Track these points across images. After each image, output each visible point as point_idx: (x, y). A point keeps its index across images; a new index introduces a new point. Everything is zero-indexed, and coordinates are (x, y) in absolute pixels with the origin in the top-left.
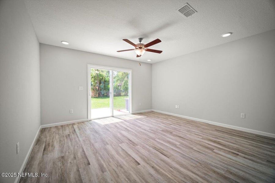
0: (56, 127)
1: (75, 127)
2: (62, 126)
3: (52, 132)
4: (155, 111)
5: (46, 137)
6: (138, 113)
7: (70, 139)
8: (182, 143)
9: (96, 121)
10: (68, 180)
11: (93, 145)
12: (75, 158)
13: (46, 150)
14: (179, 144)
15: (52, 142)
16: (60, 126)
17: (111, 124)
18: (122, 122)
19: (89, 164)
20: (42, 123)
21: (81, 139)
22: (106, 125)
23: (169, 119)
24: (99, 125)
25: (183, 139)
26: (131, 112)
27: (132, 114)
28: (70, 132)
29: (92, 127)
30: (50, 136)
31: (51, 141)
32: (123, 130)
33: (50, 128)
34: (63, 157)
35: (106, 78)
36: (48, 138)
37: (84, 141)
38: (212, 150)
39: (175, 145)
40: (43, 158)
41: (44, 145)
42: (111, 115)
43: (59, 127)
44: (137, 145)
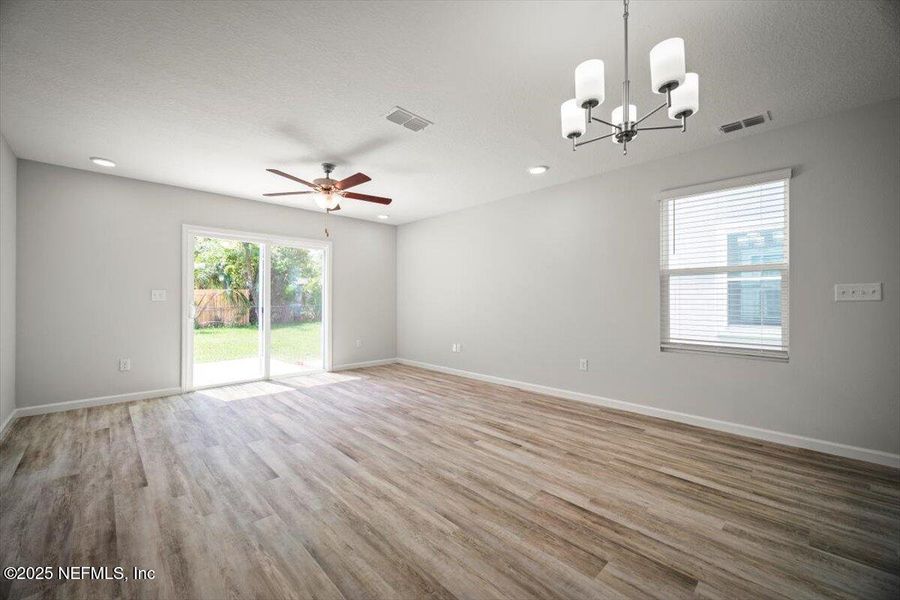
0: (68, 412)
1: (134, 410)
2: (90, 410)
3: (53, 426)
4: (405, 361)
5: (31, 438)
6: (348, 370)
7: (109, 439)
8: (413, 433)
9: (209, 393)
10: (76, 516)
11: (172, 448)
12: (109, 476)
13: (27, 465)
14: (405, 433)
15: (50, 446)
16: (84, 409)
17: (254, 398)
18: (287, 394)
19: (145, 484)
20: (18, 403)
21: (140, 437)
22: (234, 402)
23: (428, 382)
24: (211, 403)
25: (424, 424)
26: (328, 366)
27: (333, 372)
28: (112, 424)
29: (188, 408)
30: (45, 435)
31: (45, 446)
32: (277, 412)
33: (49, 415)
34: (74, 477)
35: (279, 262)
36: (36, 440)
37: (149, 441)
38: (471, 440)
39: (393, 437)
40: (13, 481)
41: (22, 454)
42: (262, 375)
43: (80, 413)
44: (295, 441)
